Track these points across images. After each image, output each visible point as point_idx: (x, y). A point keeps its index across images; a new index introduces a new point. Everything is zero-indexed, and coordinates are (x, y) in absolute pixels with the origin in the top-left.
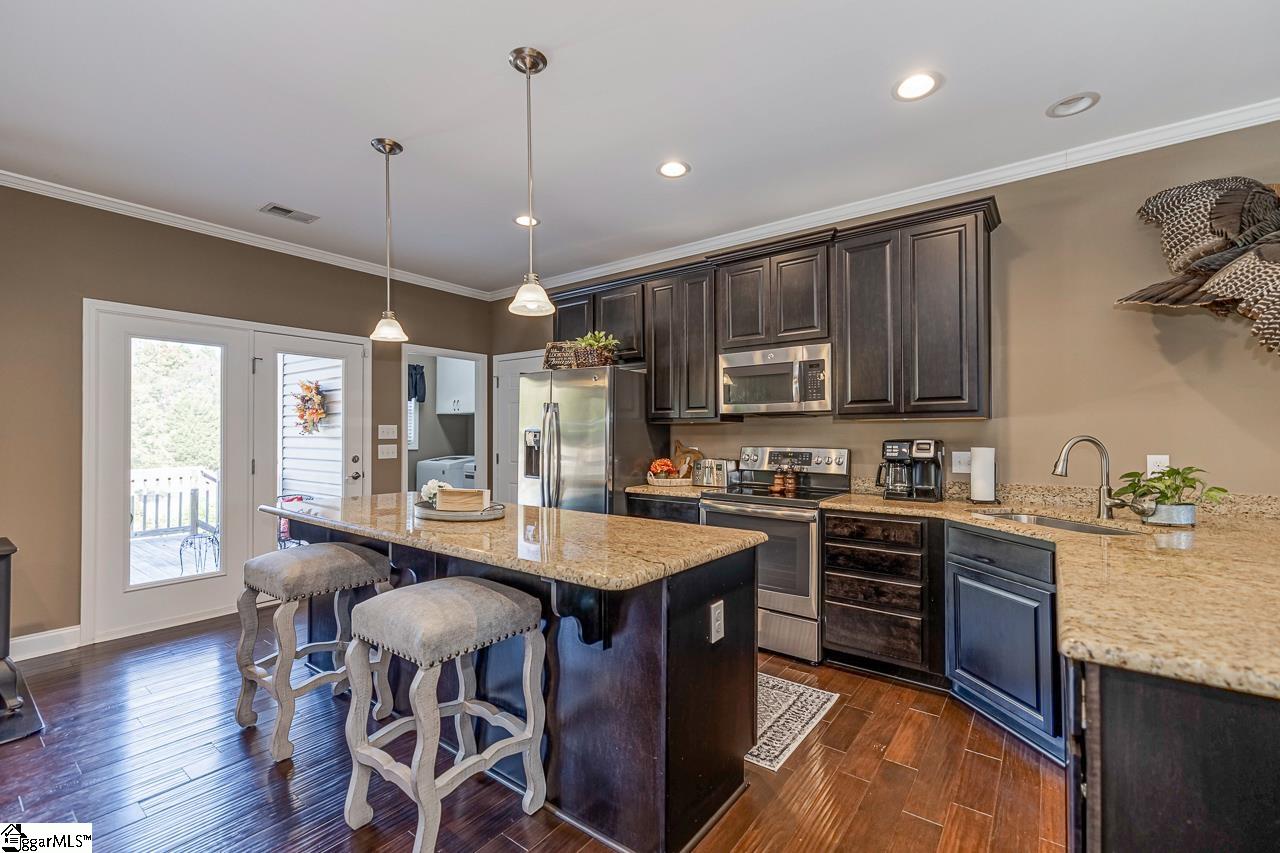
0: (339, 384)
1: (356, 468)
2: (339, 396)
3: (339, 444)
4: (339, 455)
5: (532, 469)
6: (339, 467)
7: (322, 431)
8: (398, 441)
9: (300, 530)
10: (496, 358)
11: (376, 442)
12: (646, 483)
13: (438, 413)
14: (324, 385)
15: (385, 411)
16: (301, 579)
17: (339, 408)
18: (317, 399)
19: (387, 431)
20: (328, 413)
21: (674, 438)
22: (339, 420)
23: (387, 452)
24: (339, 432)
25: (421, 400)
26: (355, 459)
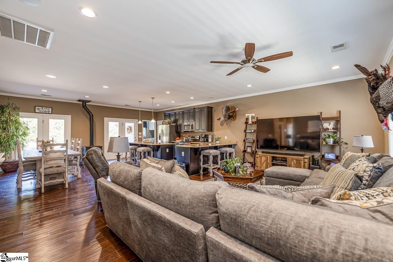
0: (133, 126)
1: (136, 139)
2: (133, 128)
3: (133, 135)
4: (133, 137)
5: (160, 139)
6: (133, 139)
7: (130, 134)
8: (142, 135)
9: (131, 144)
10: (157, 121)
11: (139, 135)
12: (175, 141)
13: (149, 130)
14: (131, 126)
15: (140, 130)
16: (132, 148)
17: (133, 130)
18: (130, 128)
19: (140, 133)
20: (131, 131)
21: (181, 134)
22: (133, 132)
23: (140, 137)
24: (133, 134)
25: (146, 128)
26: (136, 138)
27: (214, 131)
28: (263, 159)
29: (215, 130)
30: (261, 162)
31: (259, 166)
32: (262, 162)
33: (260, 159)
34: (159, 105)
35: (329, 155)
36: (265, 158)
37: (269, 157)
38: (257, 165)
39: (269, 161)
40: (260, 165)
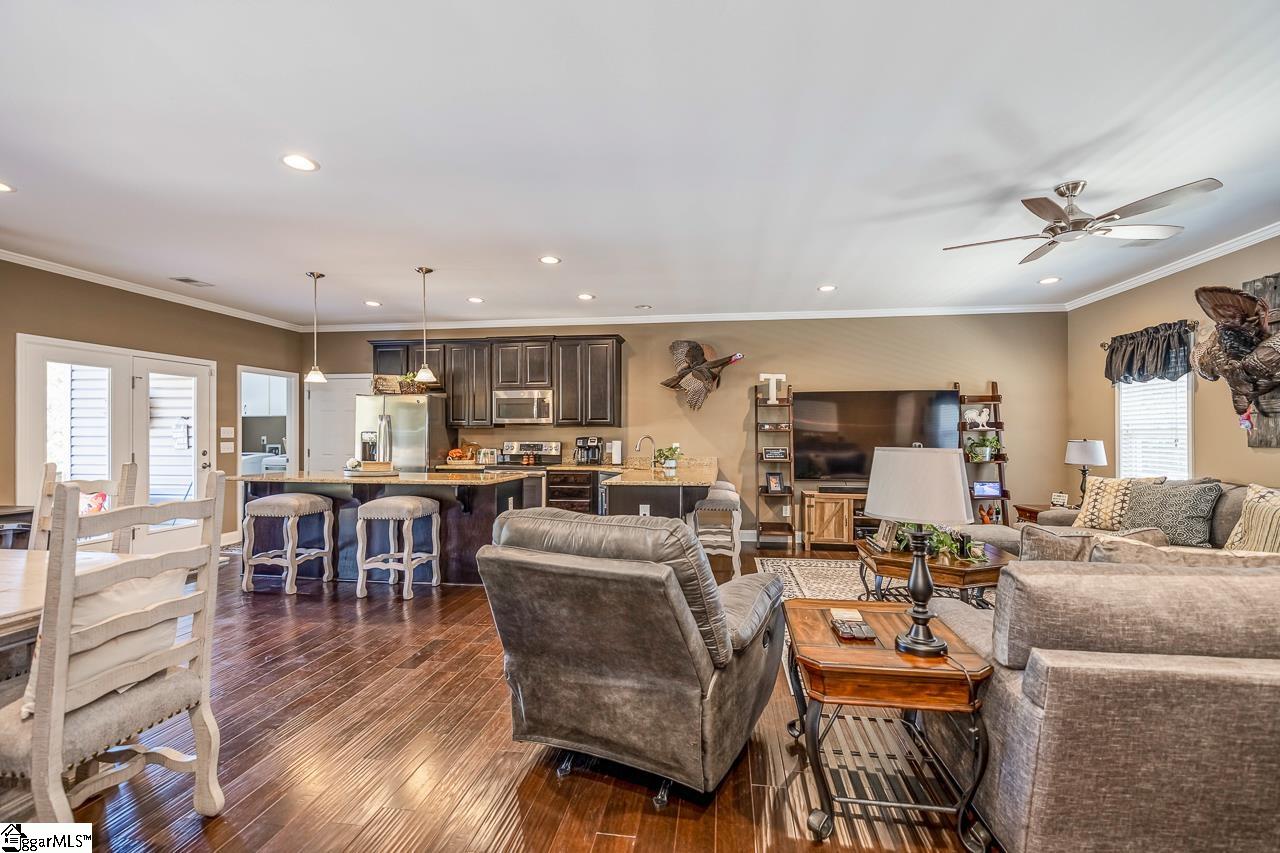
1: (206, 460)
6: (193, 459)
11: (219, 440)
19: (227, 432)
21: (461, 436)
23: (227, 448)
26: (204, 453)
27: (627, 426)
28: (827, 511)
29: (630, 424)
30: (822, 519)
31: (816, 533)
32: (825, 519)
33: (818, 511)
34: (376, 304)
35: (986, 488)
36: (834, 505)
37: (846, 502)
38: (809, 528)
39: (846, 513)
40: (818, 526)
